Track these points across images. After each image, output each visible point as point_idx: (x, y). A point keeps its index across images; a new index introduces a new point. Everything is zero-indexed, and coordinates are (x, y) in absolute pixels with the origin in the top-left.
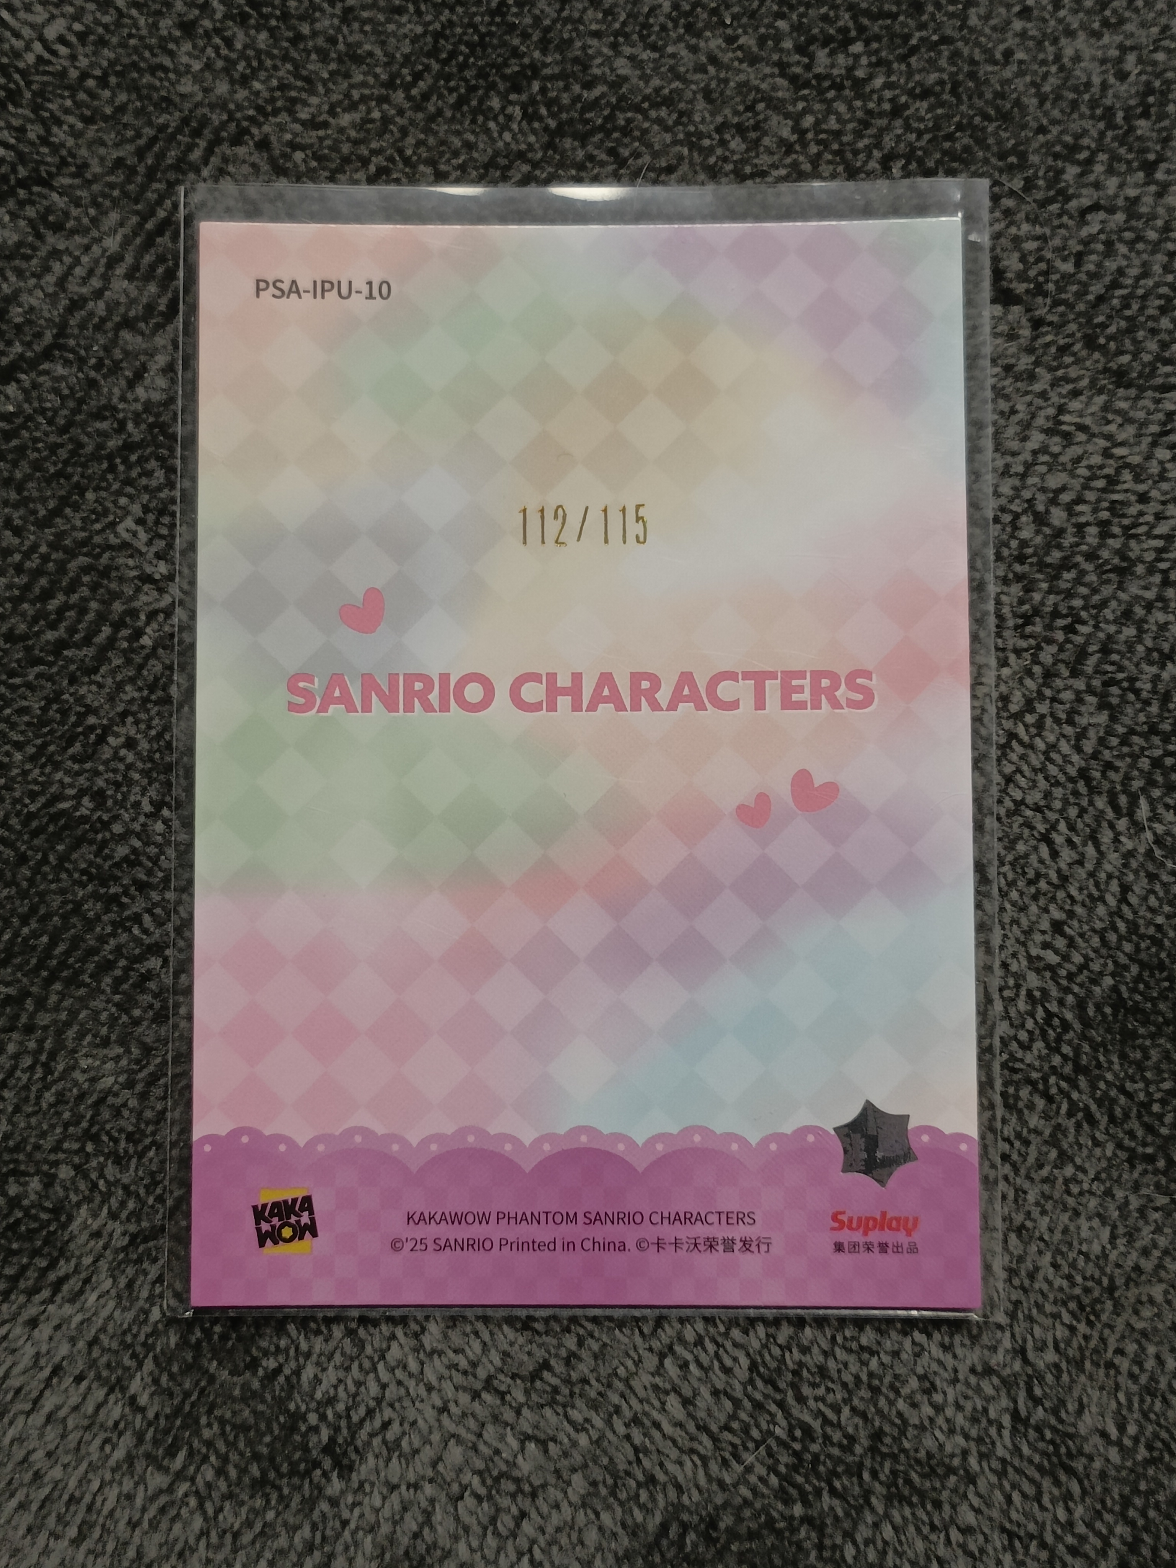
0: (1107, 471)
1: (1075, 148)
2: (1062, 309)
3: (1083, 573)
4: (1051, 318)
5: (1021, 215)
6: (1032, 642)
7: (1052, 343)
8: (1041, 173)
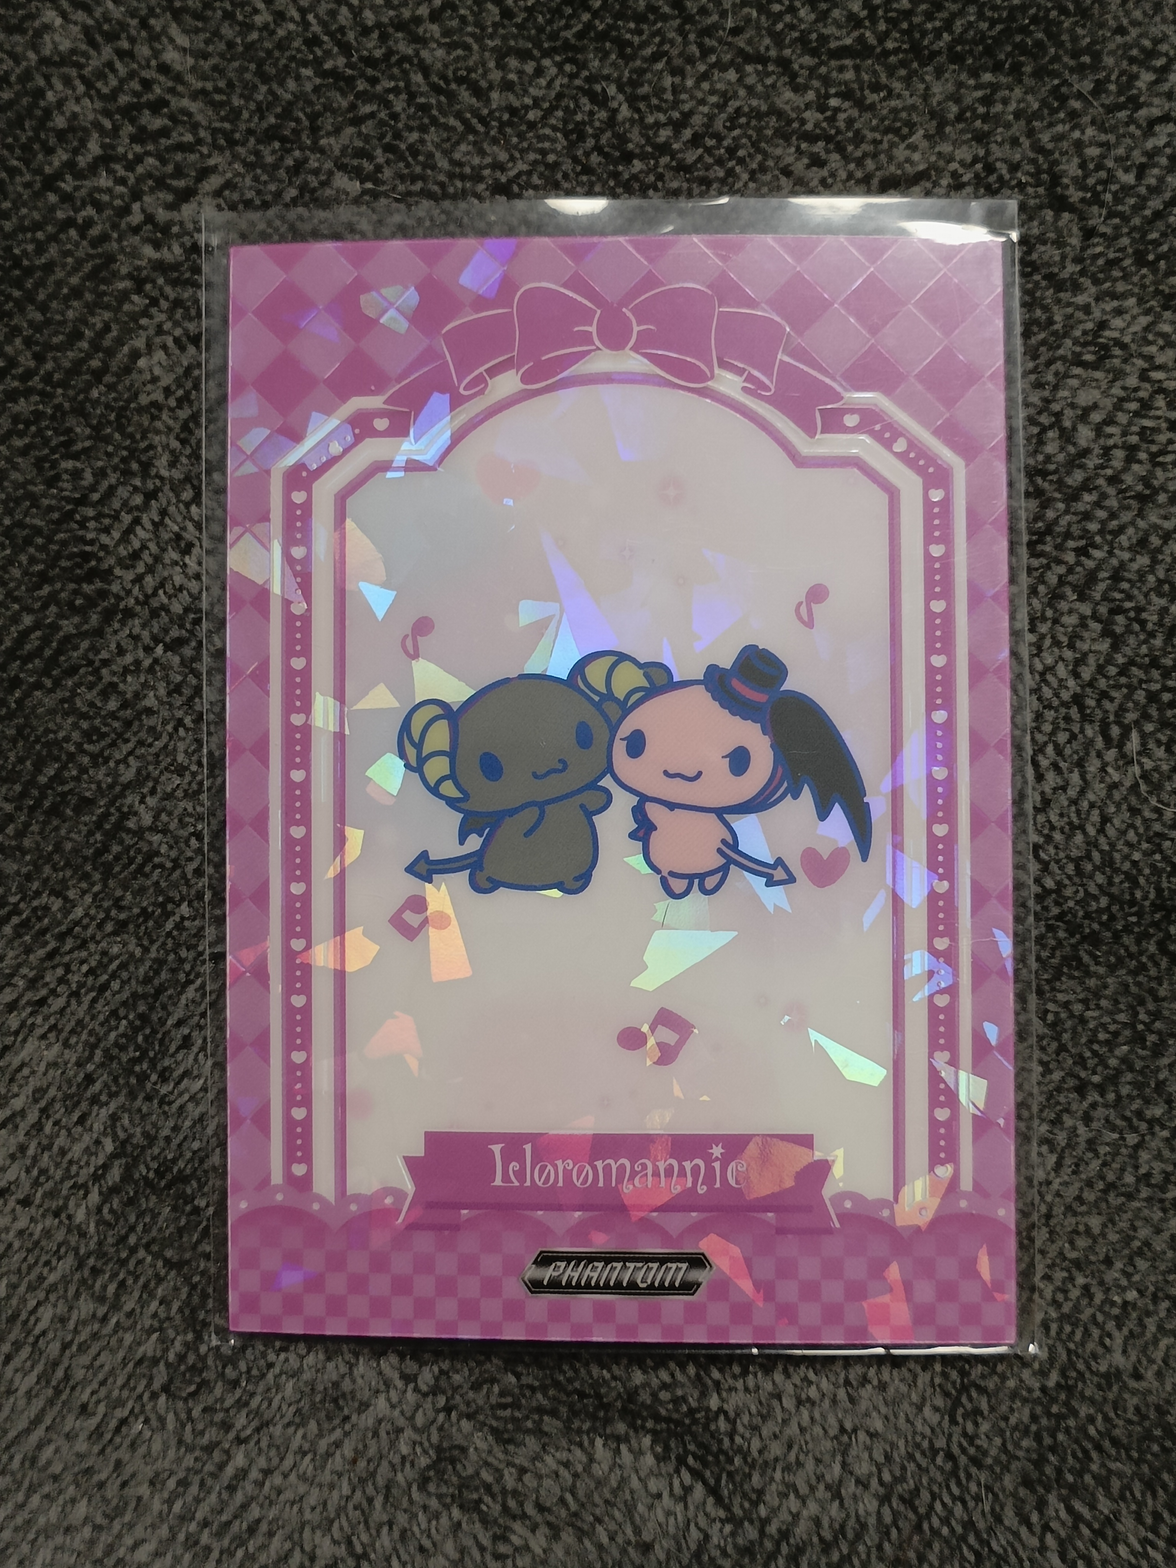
0: (1142, 394)
1: (1151, 54)
2: (1117, 221)
3: (1104, 496)
4: (1103, 229)
5: (1086, 119)
6: (1044, 561)
7: (1100, 254)
8: (1113, 77)
